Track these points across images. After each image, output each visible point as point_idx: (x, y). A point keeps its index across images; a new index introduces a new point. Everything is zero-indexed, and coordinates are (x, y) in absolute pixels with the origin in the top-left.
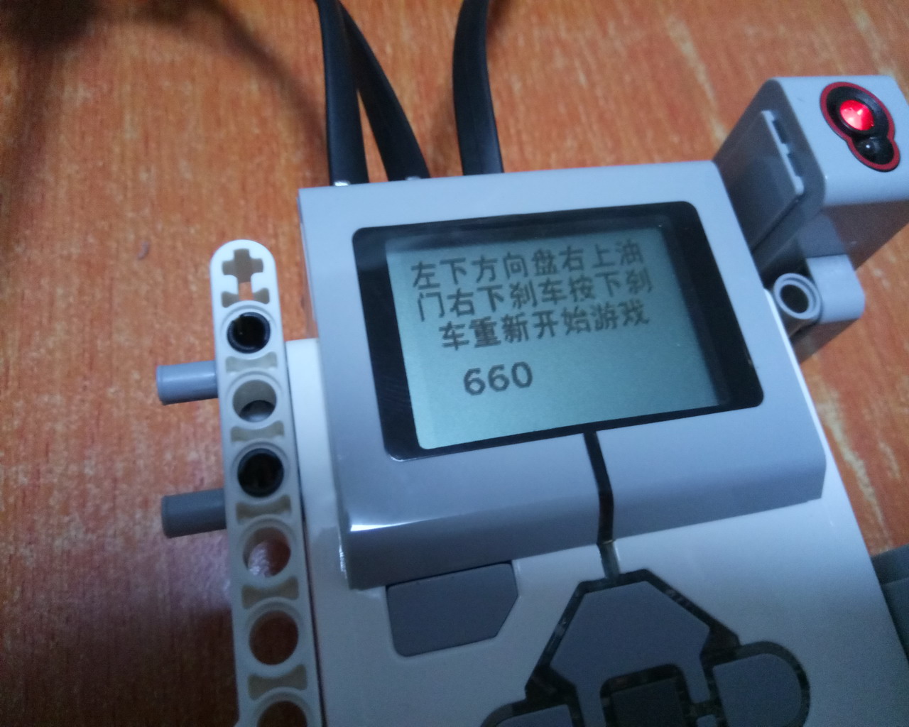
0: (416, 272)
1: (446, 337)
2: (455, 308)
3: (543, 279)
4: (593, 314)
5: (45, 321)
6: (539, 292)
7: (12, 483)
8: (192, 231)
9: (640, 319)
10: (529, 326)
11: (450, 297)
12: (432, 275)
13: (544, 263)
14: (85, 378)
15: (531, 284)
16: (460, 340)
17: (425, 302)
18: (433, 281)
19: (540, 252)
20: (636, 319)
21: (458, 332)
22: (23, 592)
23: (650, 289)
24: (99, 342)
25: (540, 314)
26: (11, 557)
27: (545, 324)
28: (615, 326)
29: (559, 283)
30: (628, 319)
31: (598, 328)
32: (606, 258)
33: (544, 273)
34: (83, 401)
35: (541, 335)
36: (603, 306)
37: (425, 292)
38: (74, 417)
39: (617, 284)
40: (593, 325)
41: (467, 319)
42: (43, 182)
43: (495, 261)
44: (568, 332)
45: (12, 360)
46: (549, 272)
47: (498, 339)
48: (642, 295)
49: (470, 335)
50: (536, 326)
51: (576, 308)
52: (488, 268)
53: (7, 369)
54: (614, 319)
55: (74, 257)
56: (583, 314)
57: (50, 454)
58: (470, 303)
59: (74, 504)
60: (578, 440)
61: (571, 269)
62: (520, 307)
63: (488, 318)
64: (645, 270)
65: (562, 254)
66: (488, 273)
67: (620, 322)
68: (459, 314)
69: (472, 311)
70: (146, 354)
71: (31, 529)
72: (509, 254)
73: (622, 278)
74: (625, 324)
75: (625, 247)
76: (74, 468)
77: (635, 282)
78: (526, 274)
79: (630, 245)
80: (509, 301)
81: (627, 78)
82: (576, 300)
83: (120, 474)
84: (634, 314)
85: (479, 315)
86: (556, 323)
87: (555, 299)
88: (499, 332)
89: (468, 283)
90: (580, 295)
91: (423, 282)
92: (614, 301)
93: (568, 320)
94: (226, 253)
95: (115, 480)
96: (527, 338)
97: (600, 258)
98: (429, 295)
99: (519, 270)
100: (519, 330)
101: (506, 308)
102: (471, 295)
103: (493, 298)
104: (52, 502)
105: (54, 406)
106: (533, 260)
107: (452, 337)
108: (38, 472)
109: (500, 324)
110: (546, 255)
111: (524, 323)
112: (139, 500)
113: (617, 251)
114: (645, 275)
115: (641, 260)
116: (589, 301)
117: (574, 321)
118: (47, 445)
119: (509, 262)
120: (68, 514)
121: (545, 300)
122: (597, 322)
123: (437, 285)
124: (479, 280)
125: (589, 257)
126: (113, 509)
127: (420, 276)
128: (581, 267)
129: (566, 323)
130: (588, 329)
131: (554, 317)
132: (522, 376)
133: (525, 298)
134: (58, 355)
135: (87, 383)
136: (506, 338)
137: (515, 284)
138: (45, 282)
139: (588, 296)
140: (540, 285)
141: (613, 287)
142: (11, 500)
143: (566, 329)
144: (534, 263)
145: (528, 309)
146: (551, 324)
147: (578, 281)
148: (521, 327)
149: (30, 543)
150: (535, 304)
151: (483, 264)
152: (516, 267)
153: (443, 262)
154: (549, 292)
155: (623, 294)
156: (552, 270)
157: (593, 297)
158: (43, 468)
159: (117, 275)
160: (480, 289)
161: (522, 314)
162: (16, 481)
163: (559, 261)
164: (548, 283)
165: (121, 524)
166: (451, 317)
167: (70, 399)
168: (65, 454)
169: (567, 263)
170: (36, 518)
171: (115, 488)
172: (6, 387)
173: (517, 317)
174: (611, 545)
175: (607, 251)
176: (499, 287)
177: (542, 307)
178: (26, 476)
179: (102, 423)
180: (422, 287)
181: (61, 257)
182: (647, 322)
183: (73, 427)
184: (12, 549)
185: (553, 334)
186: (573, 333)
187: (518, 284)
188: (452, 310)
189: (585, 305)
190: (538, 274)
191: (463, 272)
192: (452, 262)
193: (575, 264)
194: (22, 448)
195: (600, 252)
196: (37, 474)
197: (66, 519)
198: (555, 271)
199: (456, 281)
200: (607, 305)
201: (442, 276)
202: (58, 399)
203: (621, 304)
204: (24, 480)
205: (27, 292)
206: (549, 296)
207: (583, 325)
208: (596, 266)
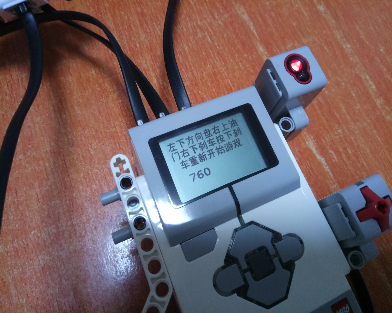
0: (169, 146)
1: (182, 165)
2: (183, 155)
3: (208, 139)
4: (225, 147)
5: (45, 176)
6: (207, 143)
7: (50, 233)
8: (86, 132)
9: (239, 144)
10: (207, 156)
11: (181, 152)
12: (174, 146)
13: (208, 133)
14: (64, 192)
15: (204, 141)
16: (186, 165)
17: (174, 156)
18: (175, 148)
19: (206, 130)
20: (238, 145)
21: (186, 163)
22: (64, 265)
23: (241, 134)
24: (66, 179)
25: (209, 151)
26: (57, 256)
27: (211, 153)
28: (232, 149)
29: (213, 139)
30: (236, 145)
31: (227, 151)
32: (226, 127)
33: (208, 137)
34: (66, 200)
35: (211, 158)
36: (228, 143)
37: (173, 152)
38: (65, 206)
39: (231, 135)
40: (226, 150)
41: (187, 158)
42: (29, 127)
43: (193, 137)
44: (218, 155)
45: (38, 192)
46: (210, 136)
47: (198, 162)
48: (239, 137)
49: (189, 163)
50: (209, 155)
51: (220, 146)
52: (191, 139)
53: (38, 196)
54: (232, 146)
55: (49, 151)
56: (222, 147)
57: (60, 220)
58: (187, 153)
59: (72, 234)
60: (227, 190)
61: (216, 133)
62: (203, 150)
63: (194, 156)
64: (239, 128)
65: (212, 129)
66: (191, 141)
67: (233, 147)
68: (185, 157)
69: (189, 155)
70: (82, 179)
71: (61, 246)
72: (196, 133)
73: (232, 132)
74: (235, 147)
75: (231, 122)
76: (69, 223)
77: (236, 133)
78: (203, 139)
79: (233, 121)
80: (199, 149)
81: (225, 35)
82: (219, 143)
83: (85, 221)
84: (238, 143)
85: (191, 156)
86: (215, 152)
87: (213, 145)
88: (198, 160)
89: (186, 146)
90: (220, 141)
91: (172, 149)
92: (231, 141)
93: (218, 151)
94: (113, 160)
95: (84, 223)
96: (207, 159)
97: (224, 127)
98: (174, 153)
99: (200, 138)
100: (204, 157)
101: (199, 151)
102: (187, 150)
103: (194, 149)
104: (65, 236)
105: (57, 204)
106: (204, 133)
107: (184, 165)
108: (58, 227)
109: (198, 157)
110: (208, 131)
111: (205, 155)
112: (93, 228)
113: (229, 123)
114: (239, 130)
115: (237, 125)
116: (224, 143)
117: (220, 150)
118: (58, 218)
119: (197, 136)
120: (71, 238)
121: (210, 146)
122: (227, 149)
123: (177, 149)
124: (189, 144)
125: (221, 128)
126: (86, 232)
127: (171, 148)
128: (219, 132)
129: (217, 152)
130: (224, 152)
131: (213, 151)
132: (207, 172)
133: (204, 147)
134: (53, 187)
135: (66, 194)
136: (200, 161)
137: (200, 143)
138: (41, 163)
139: (223, 141)
140: (208, 141)
141: (230, 136)
142: (52, 238)
143: (218, 153)
144: (204, 134)
145: (205, 150)
146: (213, 153)
147: (219, 137)
148: (204, 156)
149: (62, 250)
150: (207, 148)
151: (189, 138)
152: (199, 137)
153: (177, 141)
154: (211, 143)
155: (233, 138)
156: (210, 135)
157: (225, 141)
158: (59, 225)
159: (65, 154)
160: (189, 147)
161: (204, 152)
162: (52, 232)
163: (212, 132)
164: (210, 140)
165: (89, 237)
166: (183, 159)
167: (61, 201)
168: (65, 219)
169: (214, 132)
170: (61, 242)
171: (84, 226)
172: (39, 202)
173: (202, 153)
174: (241, 216)
175: (226, 125)
176: (195, 145)
177: (210, 148)
178: (54, 230)
179: (74, 206)
180: (171, 151)
181: (44, 152)
182: (242, 145)
183: (65, 210)
184: (57, 253)
185: (214, 156)
186: (220, 154)
187: (201, 143)
188: (182, 156)
189: (222, 144)
190: (206, 138)
191: (183, 143)
192: (179, 141)
193: (217, 131)
194: (50, 220)
195: (224, 126)
196: (58, 228)
197: (71, 240)
198: (211, 136)
199: (182, 147)
200: (229, 143)
201: (177, 146)
202: (57, 202)
203: (233, 141)
204: (54, 231)
205: (36, 168)
206: (211, 144)
207: (222, 151)
208: (223, 131)
